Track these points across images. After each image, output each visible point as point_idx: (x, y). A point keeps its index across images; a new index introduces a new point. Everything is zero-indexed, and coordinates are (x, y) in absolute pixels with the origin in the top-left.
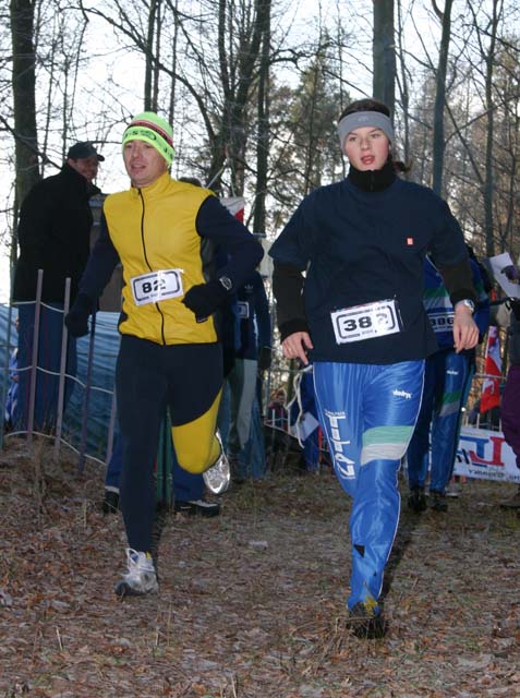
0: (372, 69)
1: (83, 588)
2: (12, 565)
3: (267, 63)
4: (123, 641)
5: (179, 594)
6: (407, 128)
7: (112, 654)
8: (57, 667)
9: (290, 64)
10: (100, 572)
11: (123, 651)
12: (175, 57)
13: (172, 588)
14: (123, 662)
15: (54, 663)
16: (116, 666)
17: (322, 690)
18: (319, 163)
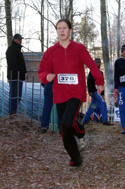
0: (100, 17)
1: (35, 154)
2: (16, 148)
3: (72, 16)
4: (47, 166)
5: (61, 154)
6: (110, 32)
7: (45, 170)
8: (31, 174)
9: (79, 16)
10: (40, 149)
11: (48, 169)
12: (48, 15)
13: (59, 153)
14: (48, 172)
15: (30, 173)
16: (46, 173)
17: (101, 177)
18: (87, 42)
